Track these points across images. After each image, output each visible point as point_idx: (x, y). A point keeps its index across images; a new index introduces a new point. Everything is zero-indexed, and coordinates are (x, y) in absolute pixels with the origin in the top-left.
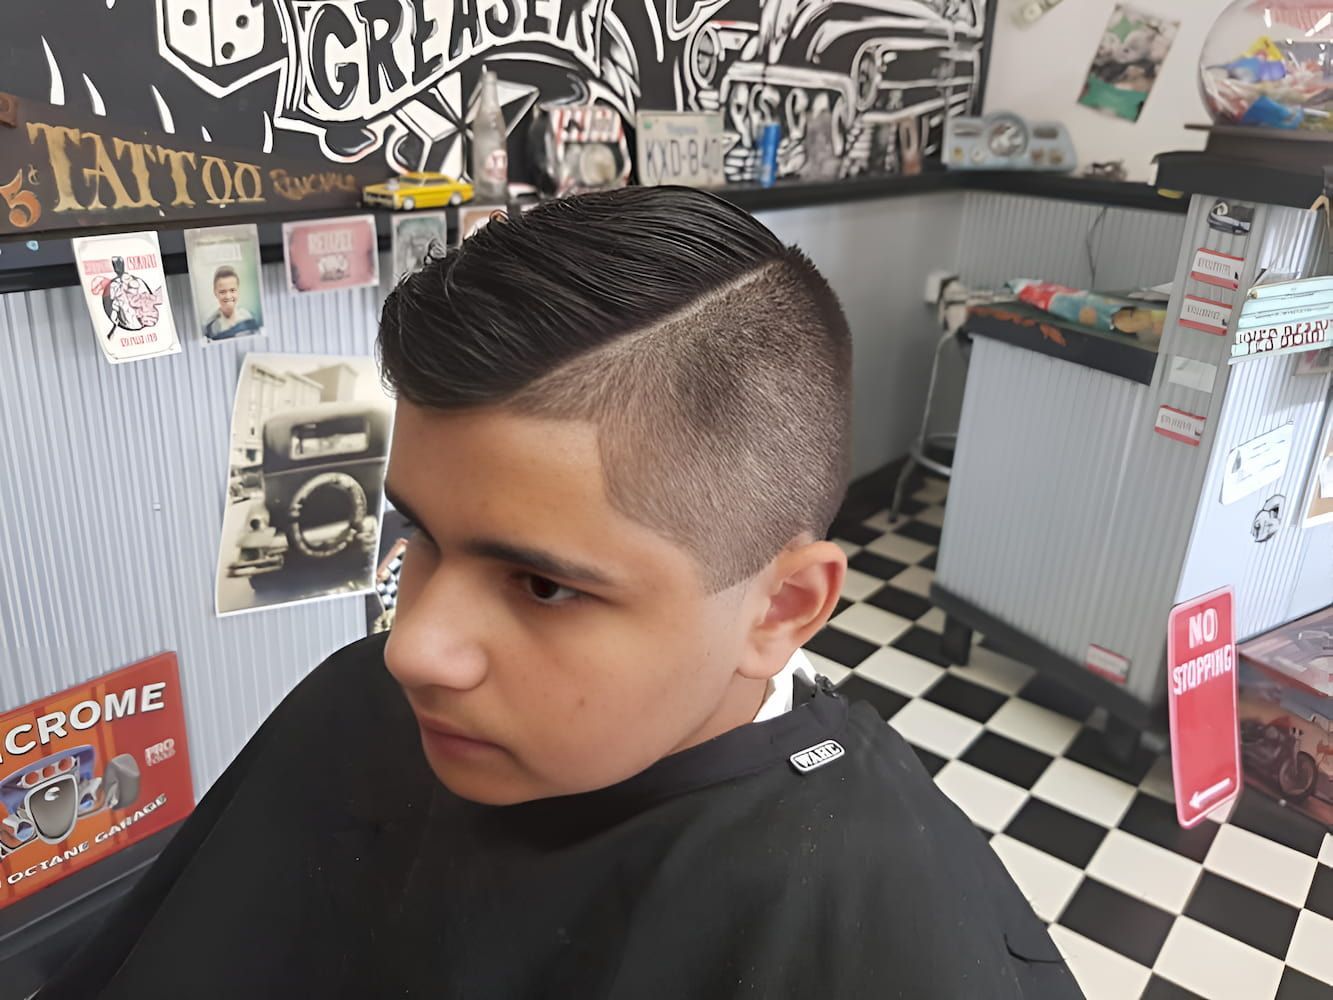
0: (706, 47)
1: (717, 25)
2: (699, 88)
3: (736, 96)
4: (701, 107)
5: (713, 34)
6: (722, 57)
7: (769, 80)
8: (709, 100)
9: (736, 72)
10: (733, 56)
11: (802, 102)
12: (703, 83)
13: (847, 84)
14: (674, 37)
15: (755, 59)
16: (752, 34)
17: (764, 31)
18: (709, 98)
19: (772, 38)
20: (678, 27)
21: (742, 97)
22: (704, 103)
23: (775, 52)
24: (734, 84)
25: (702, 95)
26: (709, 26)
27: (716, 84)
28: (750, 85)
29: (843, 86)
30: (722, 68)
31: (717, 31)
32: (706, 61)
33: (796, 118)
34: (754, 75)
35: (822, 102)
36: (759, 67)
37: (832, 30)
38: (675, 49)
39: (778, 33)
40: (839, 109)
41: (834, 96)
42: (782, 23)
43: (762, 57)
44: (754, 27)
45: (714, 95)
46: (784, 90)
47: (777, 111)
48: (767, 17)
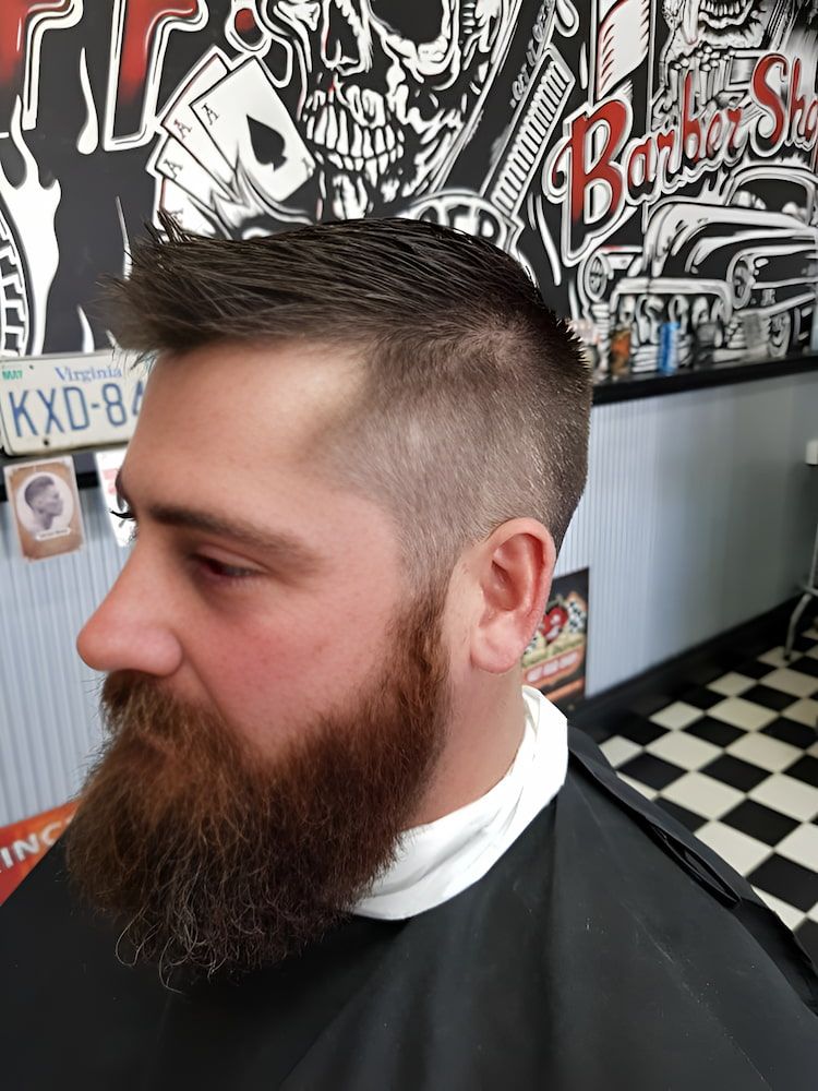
0: (597, 268)
1: (606, 251)
2: (592, 302)
3: (624, 306)
4: (594, 318)
5: (602, 259)
6: (611, 276)
7: (652, 291)
9: (623, 286)
10: (621, 274)
11: (683, 305)
12: (595, 298)
13: (724, 288)
14: (569, 264)
15: (641, 274)
16: (636, 255)
17: (648, 251)
18: (601, 310)
19: (655, 256)
20: (571, 255)
21: (630, 305)
22: (597, 314)
23: (657, 268)
24: (622, 296)
25: (595, 308)
26: (598, 254)
27: (606, 298)
28: (637, 296)
29: (720, 289)
30: (612, 285)
31: (606, 255)
32: (597, 281)
33: (679, 318)
34: (640, 287)
35: (701, 304)
36: (644, 281)
37: (708, 245)
38: (570, 273)
39: (660, 252)
40: (717, 310)
41: (712, 299)
42: (663, 244)
43: (646, 272)
44: (637, 249)
45: (605, 307)
46: (667, 298)
47: (662, 315)
48: (650, 240)
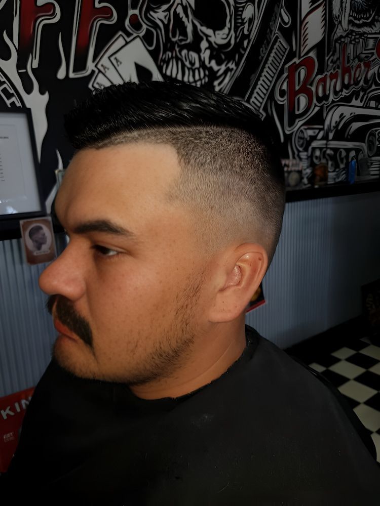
0: (301, 135)
1: (306, 127)
2: (299, 151)
3: (315, 153)
4: (301, 159)
5: (304, 131)
6: (308, 139)
7: (328, 146)
8: (304, 155)
9: (315, 144)
10: (313, 138)
11: (344, 154)
12: (301, 149)
13: (364, 146)
14: (288, 133)
15: (322, 139)
16: (320, 130)
17: (326, 127)
18: (303, 155)
19: (329, 130)
20: (289, 129)
21: (318, 153)
22: (302, 157)
23: (331, 136)
24: (314, 149)
25: (301, 154)
26: (302, 128)
27: (306, 150)
28: (321, 149)
29: (362, 146)
30: (309, 143)
31: (306, 129)
32: (302, 141)
33: (342, 160)
34: (323, 144)
35: (353, 154)
36: (324, 142)
37: (356, 126)
38: (288, 138)
39: (332, 128)
40: (360, 156)
41: (358, 151)
42: (333, 124)
43: (325, 138)
44: (321, 127)
45: (305, 153)
46: (336, 150)
47: (334, 158)
48: (327, 122)
